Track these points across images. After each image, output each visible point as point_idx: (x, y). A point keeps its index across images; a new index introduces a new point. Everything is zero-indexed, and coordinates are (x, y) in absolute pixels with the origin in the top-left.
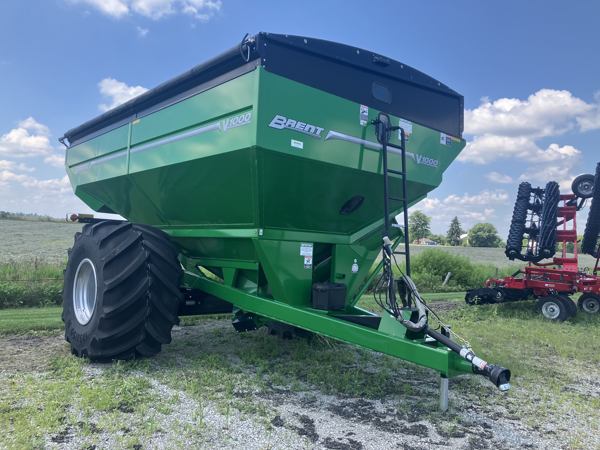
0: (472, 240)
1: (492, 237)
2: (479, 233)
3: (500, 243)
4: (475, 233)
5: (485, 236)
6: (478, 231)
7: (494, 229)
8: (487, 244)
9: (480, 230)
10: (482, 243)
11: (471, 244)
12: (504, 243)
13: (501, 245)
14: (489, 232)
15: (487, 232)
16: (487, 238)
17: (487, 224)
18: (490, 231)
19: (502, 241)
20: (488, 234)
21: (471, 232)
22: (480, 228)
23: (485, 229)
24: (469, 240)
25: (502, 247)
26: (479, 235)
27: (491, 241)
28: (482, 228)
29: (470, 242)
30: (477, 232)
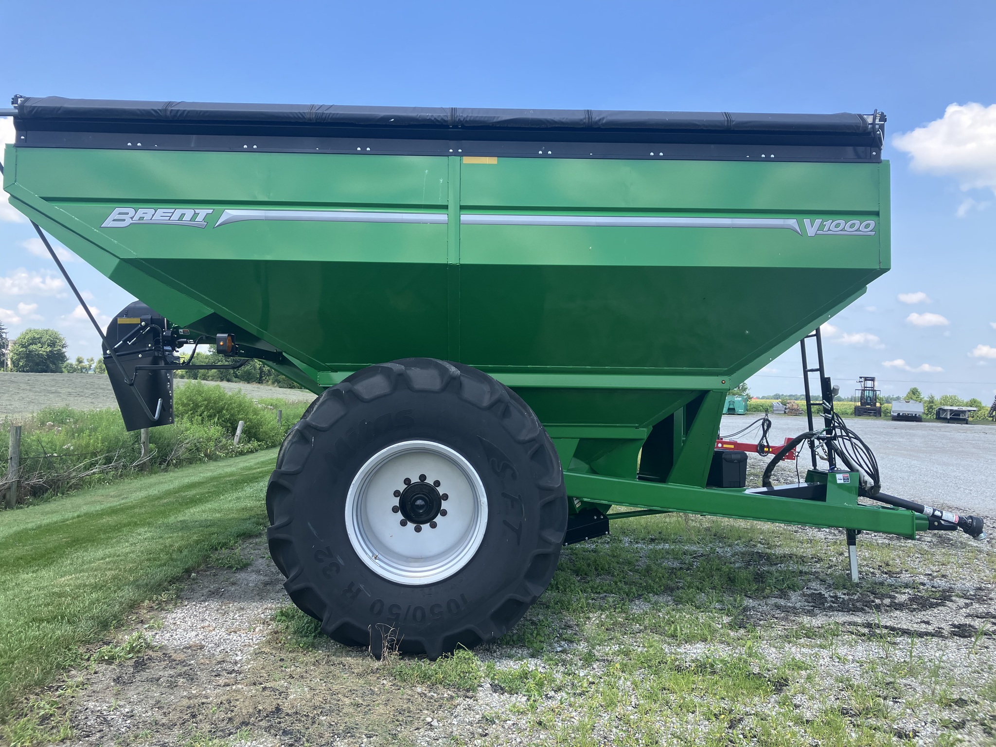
0: (18, 360)
1: (57, 354)
2: (33, 347)
3: (65, 364)
4: (23, 346)
5: (44, 351)
6: (31, 344)
7: (60, 340)
8: (48, 367)
9: (34, 341)
10: (37, 364)
11: (17, 367)
12: (71, 365)
13: (65, 368)
14: (51, 346)
15: (48, 346)
16: (47, 355)
17: (47, 331)
18: (53, 344)
19: (68, 361)
20: (49, 349)
21: (17, 345)
22: (34, 337)
23: (44, 340)
24: (12, 359)
25: (69, 372)
26: (33, 351)
27: (56, 361)
28: (38, 338)
29: (13, 362)
30: (29, 345)
